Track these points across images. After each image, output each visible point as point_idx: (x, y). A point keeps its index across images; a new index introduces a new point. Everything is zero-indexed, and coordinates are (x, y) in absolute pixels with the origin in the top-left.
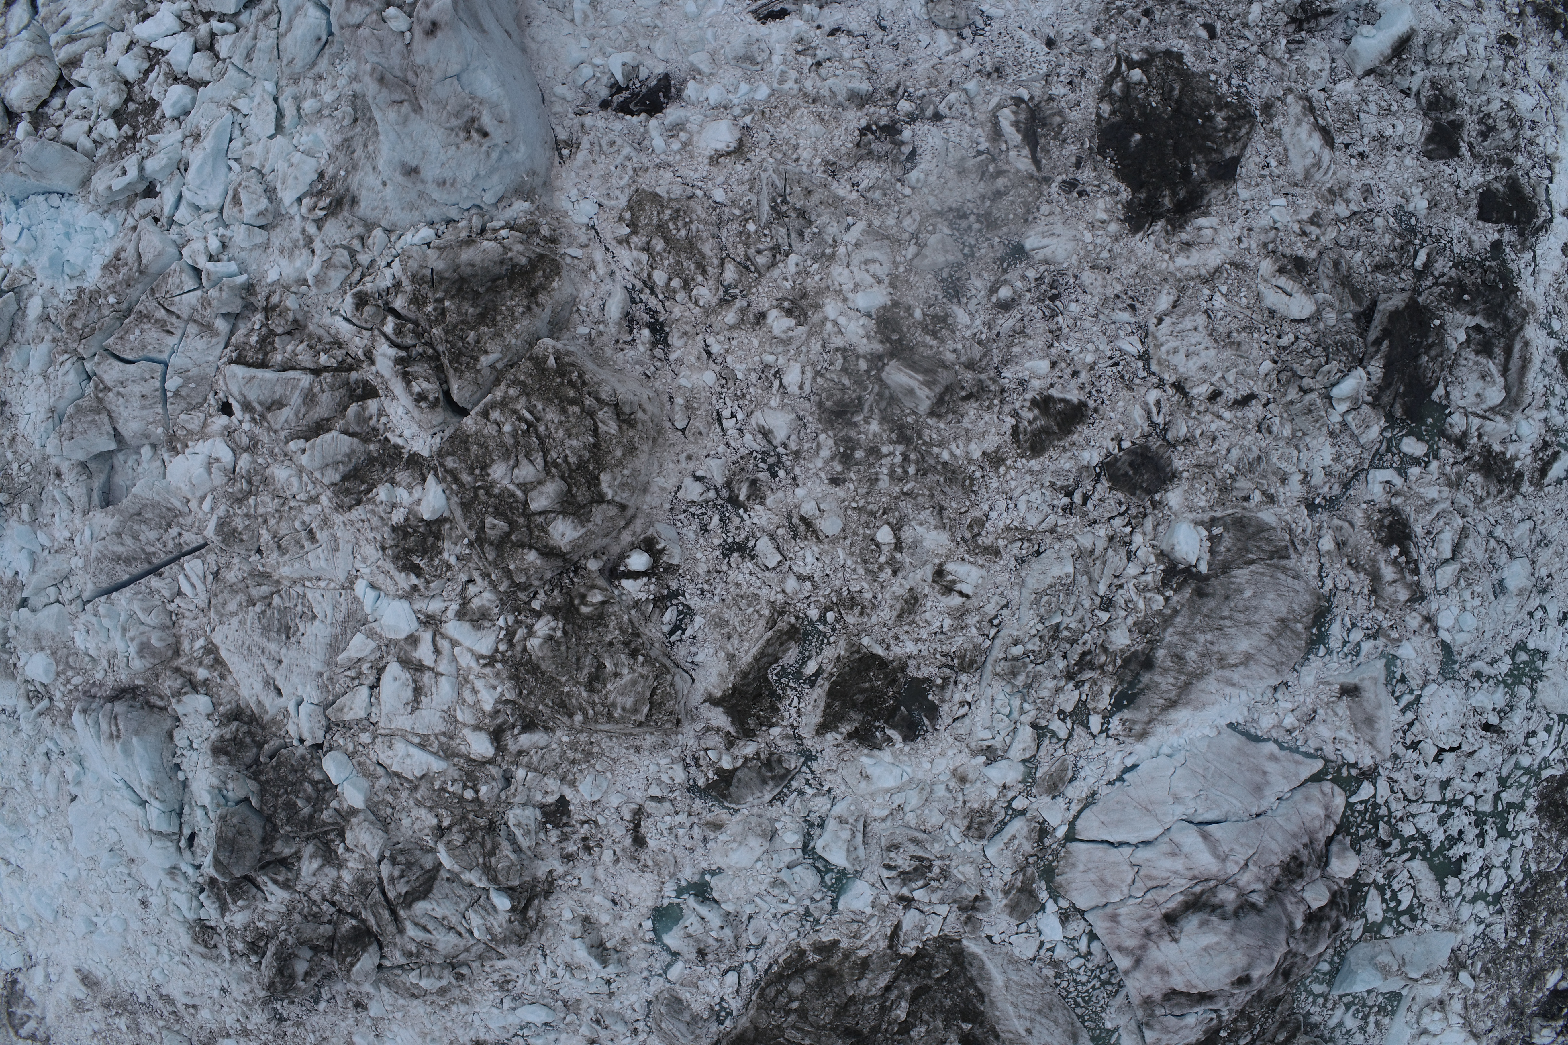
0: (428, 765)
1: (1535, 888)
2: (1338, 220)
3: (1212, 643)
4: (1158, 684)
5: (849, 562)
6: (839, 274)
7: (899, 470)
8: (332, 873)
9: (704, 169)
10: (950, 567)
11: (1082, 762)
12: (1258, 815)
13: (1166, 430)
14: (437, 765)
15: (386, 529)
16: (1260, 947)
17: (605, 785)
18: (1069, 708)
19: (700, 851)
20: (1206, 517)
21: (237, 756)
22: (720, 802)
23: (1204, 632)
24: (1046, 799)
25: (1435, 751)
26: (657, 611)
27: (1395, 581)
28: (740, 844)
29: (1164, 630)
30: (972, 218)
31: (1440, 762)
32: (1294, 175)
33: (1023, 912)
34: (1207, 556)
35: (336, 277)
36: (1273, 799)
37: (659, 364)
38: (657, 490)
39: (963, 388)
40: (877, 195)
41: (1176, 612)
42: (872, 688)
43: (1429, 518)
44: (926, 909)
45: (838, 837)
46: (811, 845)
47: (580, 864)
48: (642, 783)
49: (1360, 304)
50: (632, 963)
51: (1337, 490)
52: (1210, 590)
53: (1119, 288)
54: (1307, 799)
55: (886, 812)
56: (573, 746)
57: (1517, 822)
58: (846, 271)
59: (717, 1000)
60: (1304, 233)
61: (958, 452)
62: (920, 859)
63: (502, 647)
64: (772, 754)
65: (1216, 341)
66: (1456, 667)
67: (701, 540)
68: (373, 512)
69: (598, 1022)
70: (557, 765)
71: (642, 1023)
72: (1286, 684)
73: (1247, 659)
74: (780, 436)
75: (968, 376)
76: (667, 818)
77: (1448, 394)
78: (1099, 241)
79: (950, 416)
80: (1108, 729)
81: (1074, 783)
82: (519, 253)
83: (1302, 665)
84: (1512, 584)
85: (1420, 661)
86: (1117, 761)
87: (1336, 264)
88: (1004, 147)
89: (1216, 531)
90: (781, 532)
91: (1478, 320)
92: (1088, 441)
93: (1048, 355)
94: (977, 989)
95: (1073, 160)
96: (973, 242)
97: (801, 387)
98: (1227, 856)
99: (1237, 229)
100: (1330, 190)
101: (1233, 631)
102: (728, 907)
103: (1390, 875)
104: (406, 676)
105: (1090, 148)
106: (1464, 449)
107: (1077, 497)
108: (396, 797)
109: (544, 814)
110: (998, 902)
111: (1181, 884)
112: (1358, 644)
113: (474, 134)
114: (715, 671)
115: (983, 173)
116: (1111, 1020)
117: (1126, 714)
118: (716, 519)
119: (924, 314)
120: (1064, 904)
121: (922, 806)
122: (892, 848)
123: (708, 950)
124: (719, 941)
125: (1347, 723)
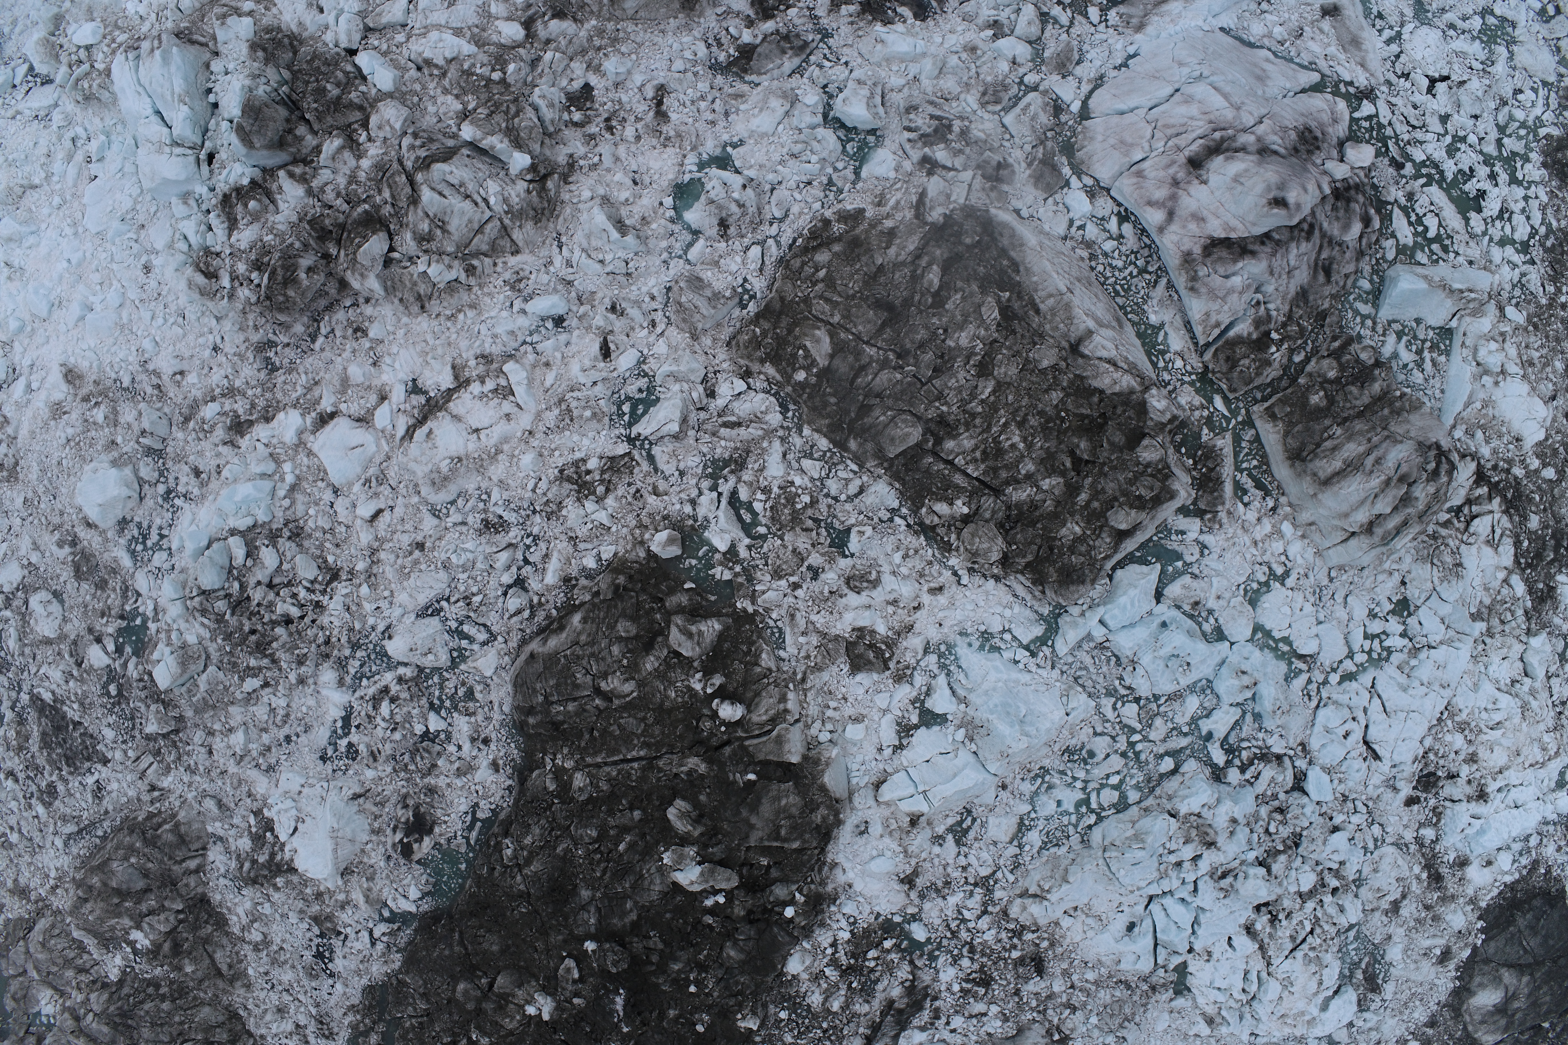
0: (459, 46)
8: (352, 162)
11: (1086, 46)
14: (467, 48)
17: (630, 64)
19: (722, 123)
21: (273, 55)
22: (742, 78)
24: (1056, 77)
25: (1426, 82)
28: (761, 110)
31: (1435, 94)
33: (1048, 184)
46: (832, 113)
47: (601, 144)
48: (665, 64)
50: (652, 242)
55: (902, 81)
56: (600, 32)
57: (1526, 171)
59: (740, 281)
62: (939, 118)
64: (789, 32)
66: (1430, 15)
69: (613, 309)
70: (584, 51)
71: (660, 313)
76: (690, 91)
80: (1106, 20)
81: (1083, 65)
86: (1119, 46)
94: (1011, 259)
98: (1240, 107)
102: (752, 173)
103: (1410, 196)
108: (424, 87)
109: (568, 99)
110: (1022, 173)
116: (1155, 312)
117: (1122, 9)
120: (1089, 181)
121: (937, 77)
122: (911, 108)
123: (731, 220)
124: (741, 205)
125: (1334, 41)
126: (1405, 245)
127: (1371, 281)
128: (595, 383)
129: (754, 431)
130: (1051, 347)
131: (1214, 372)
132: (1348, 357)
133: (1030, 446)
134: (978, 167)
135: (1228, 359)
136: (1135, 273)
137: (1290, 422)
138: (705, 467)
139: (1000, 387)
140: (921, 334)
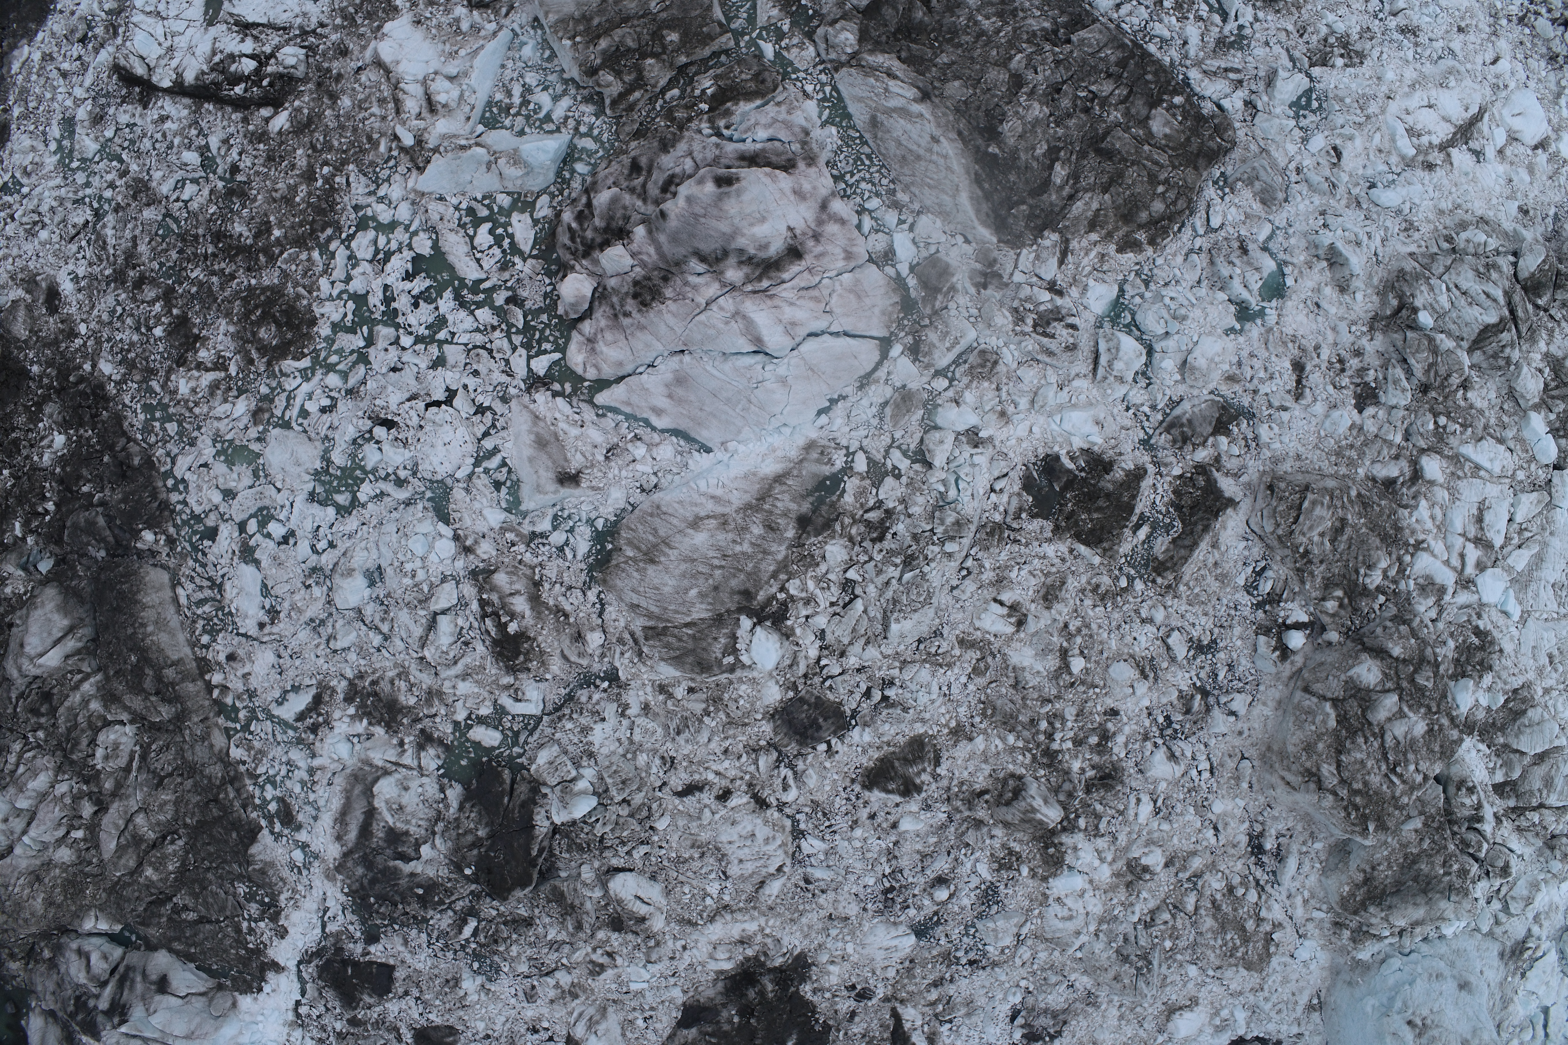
0: (1476, 451)
1: (313, 231)
2: (568, 969)
3: (734, 541)
4: (793, 500)
5: (1105, 635)
6: (1095, 906)
7: (1058, 725)
9: (1203, 994)
10: (1011, 629)
11: (875, 422)
12: (682, 351)
13: (778, 761)
14: (1468, 450)
15: (1496, 668)
16: (704, 216)
17: (1327, 423)
18: (889, 481)
20: (739, 673)
22: (1227, 403)
23: (743, 553)
24: (913, 385)
25: (456, 402)
26: (1278, 591)
27: (511, 594)
28: (1212, 360)
29: (786, 557)
30: (964, 961)
31: (448, 389)
32: (616, 1011)
33: (933, 266)
34: (739, 633)
35: (1521, 889)
36: (662, 367)
37: (1260, 818)
38: (1270, 703)
39: (987, 802)
40: (1053, 979)
41: (774, 575)
42: (1089, 511)
43: (467, 660)
44: (1035, 279)
45: (1126, 364)
47: (1348, 346)
48: (1295, 425)
49: (555, 889)
50: (1303, 244)
51: (583, 695)
52: (736, 598)
53: (822, 900)
54: (620, 364)
55: (1075, 384)
56: (1351, 463)
57: (341, 310)
58: (1089, 909)
59: (1228, 199)
60: (610, 955)
61: (998, 742)
62: (1045, 334)
63: (1408, 558)
64: (1180, 448)
65: (718, 849)
66: (429, 494)
67: (1235, 656)
68: (1505, 683)
69: (1333, 186)
70: (1365, 444)
71: (1293, 180)
72: (643, 490)
73: (696, 523)
74: (1161, 755)
75: (981, 813)
76: (1275, 390)
77: (442, 790)
78: (840, 945)
79: (1001, 775)
80: (847, 455)
81: (882, 400)
82: (1375, 916)
83: (624, 510)
84: (359, 582)
85: (477, 505)
86: (839, 422)
87: (579, 927)
88: (926, 1028)
89: (730, 659)
90: (1165, 665)
91: (407, 868)
92: (864, 751)
93: (900, 834)
94: (981, 188)
95: (857, 1019)
96: (965, 939)
97: (1139, 800)
98: (733, 316)
99: (687, 957)
100: (576, 996)
101: (711, 554)
102: (1222, 296)
103: (505, 266)
104: (1490, 535)
105: (838, 1031)
106: (422, 731)
107: (877, 695)
108: (1499, 419)
109: (1376, 396)
110: (961, 280)
111: (786, 292)
112: (555, 528)
113: (1420, 1023)
114: (1229, 531)
115: (948, 1003)
116: (830, 136)
117: (827, 470)
118: (1221, 677)
119: (1018, 870)
120: (889, 270)
121: (1039, 388)
122: (1072, 348)
123: (1238, 252)
124: (1230, 263)
125: (569, 443)
126: (523, 212)
127: (573, 171)
128: (1342, 127)
129: (1213, 64)
130: (950, 97)
131: (778, 73)
132: (627, 78)
133: (970, 18)
134: (1007, 285)
135: (763, 82)
136: (848, 177)
137: (704, 18)
138: (1249, 45)
139: (1004, 62)
140: (1072, 122)
